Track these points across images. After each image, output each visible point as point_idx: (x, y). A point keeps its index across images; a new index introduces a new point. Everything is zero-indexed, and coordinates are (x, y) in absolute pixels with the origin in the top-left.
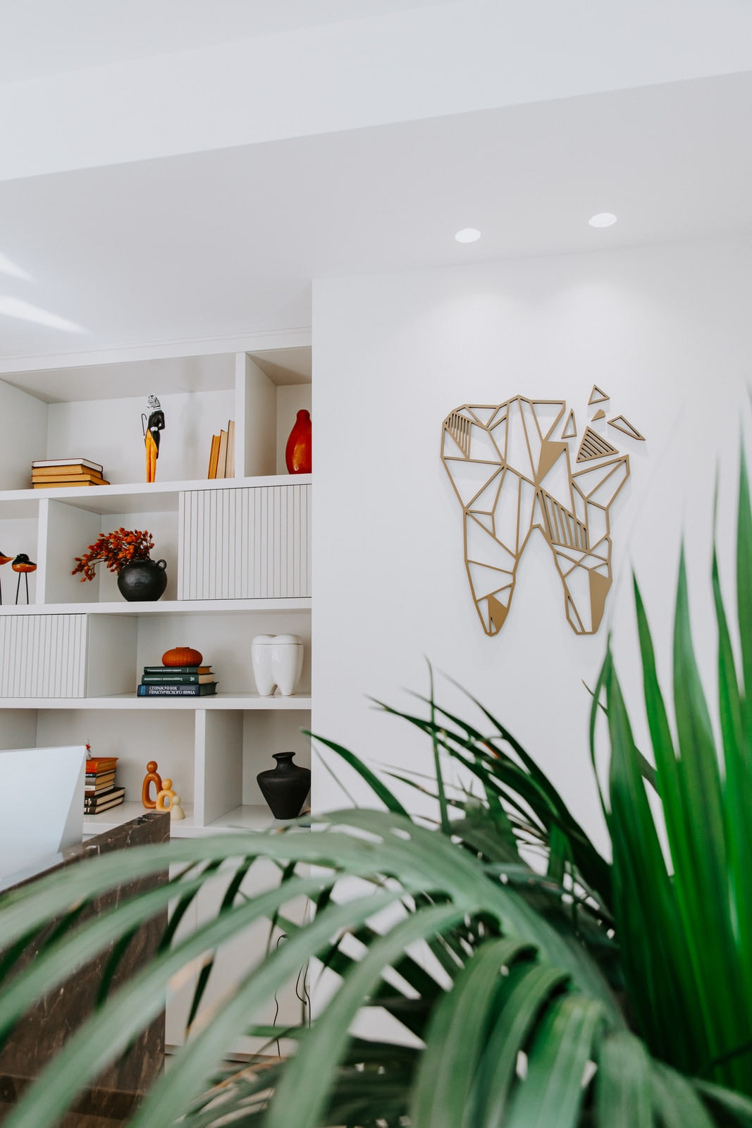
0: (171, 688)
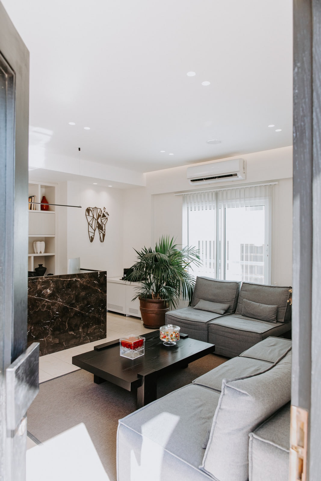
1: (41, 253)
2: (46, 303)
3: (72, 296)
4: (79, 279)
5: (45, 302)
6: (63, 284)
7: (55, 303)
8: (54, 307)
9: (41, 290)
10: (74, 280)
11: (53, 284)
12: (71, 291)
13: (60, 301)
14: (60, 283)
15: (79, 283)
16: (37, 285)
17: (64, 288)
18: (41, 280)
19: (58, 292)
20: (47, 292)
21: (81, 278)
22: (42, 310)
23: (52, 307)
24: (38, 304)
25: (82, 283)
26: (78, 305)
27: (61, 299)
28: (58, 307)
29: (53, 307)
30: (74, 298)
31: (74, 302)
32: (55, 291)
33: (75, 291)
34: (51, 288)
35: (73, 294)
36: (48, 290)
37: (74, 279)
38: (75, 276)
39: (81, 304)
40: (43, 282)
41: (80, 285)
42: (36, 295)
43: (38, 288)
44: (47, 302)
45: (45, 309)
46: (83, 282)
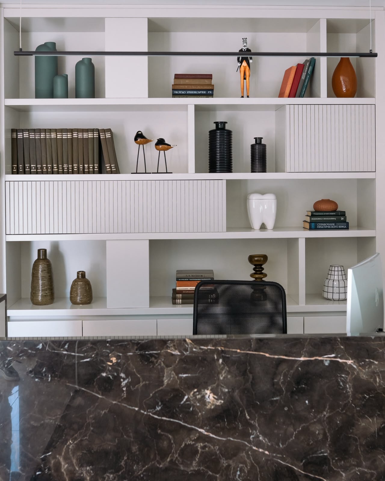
0: (331, 224)
1: (263, 227)
2: (200, 445)
3: (317, 429)
4: (350, 362)
5: (194, 437)
6: (275, 375)
7: (239, 448)
8: (233, 465)
9: (177, 390)
10: (327, 364)
11: (229, 372)
12: (311, 406)
13: (259, 444)
14: (258, 369)
15: (349, 378)
16: (162, 370)
17: (279, 392)
18: (177, 353)
19: (251, 405)
20: (203, 400)
21: (357, 358)
22: (182, 468)
23: (224, 463)
24: (165, 443)
25: (364, 377)
26: (345, 469)
27: (265, 435)
28: (252, 466)
29: (231, 462)
30: (325, 435)
31: (325, 452)
32: (238, 398)
33: (332, 408)
34: (218, 385)
35: (320, 421)
36: (208, 392)
37: (327, 359)
38: (328, 347)
39: (359, 465)
40: (184, 360)
41: (356, 389)
42: (158, 408)
43: (166, 382)
44: (202, 438)
45: (194, 463)
46: (373, 374)
